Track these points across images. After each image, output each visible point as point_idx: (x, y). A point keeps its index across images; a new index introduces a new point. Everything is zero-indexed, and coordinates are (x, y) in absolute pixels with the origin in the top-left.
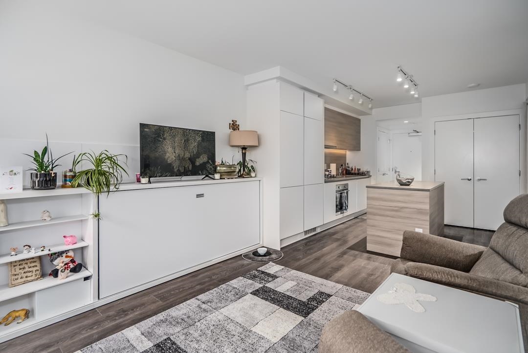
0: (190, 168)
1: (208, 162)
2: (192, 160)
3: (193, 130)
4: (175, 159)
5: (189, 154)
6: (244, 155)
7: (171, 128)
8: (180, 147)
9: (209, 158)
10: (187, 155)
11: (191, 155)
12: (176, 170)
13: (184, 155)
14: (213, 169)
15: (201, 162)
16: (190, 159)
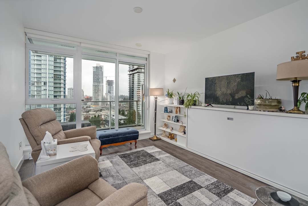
0: (231, 100)
1: (246, 96)
2: (232, 95)
3: (234, 75)
4: (221, 95)
5: (230, 91)
6: (296, 89)
7: (219, 77)
8: (224, 87)
9: (247, 94)
10: (229, 92)
11: (231, 92)
12: (221, 101)
13: (227, 92)
14: (251, 102)
15: (240, 96)
16: (230, 94)
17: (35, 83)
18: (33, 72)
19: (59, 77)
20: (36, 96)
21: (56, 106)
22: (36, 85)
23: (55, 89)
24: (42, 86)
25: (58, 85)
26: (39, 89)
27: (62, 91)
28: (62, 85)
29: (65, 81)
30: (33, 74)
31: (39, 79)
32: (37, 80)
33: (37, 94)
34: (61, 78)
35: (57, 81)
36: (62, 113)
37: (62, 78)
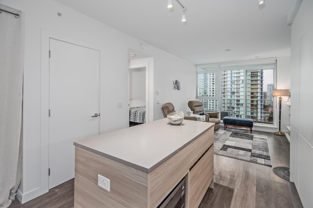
17: (235, 82)
18: (234, 76)
19: (255, 75)
20: (236, 93)
21: (253, 103)
22: (236, 83)
23: (252, 86)
24: (241, 84)
25: (255, 83)
26: (238, 87)
27: (259, 84)
28: (259, 82)
29: (262, 77)
30: (234, 74)
31: (238, 78)
32: (237, 79)
33: (237, 91)
34: (257, 75)
35: (253, 79)
36: (259, 110)
37: (259, 75)
